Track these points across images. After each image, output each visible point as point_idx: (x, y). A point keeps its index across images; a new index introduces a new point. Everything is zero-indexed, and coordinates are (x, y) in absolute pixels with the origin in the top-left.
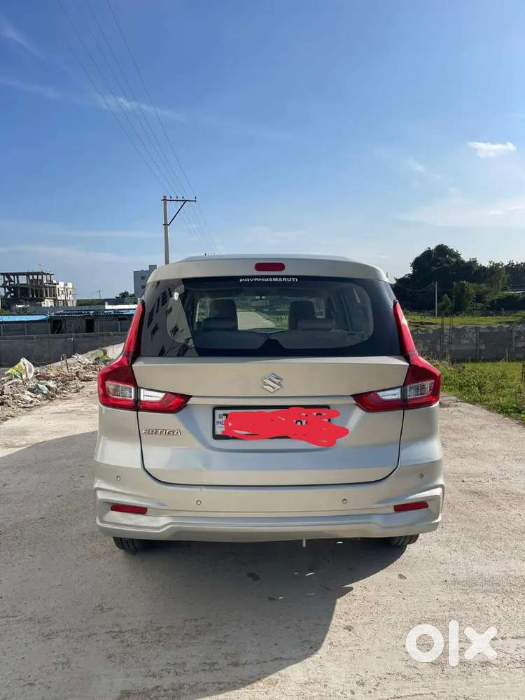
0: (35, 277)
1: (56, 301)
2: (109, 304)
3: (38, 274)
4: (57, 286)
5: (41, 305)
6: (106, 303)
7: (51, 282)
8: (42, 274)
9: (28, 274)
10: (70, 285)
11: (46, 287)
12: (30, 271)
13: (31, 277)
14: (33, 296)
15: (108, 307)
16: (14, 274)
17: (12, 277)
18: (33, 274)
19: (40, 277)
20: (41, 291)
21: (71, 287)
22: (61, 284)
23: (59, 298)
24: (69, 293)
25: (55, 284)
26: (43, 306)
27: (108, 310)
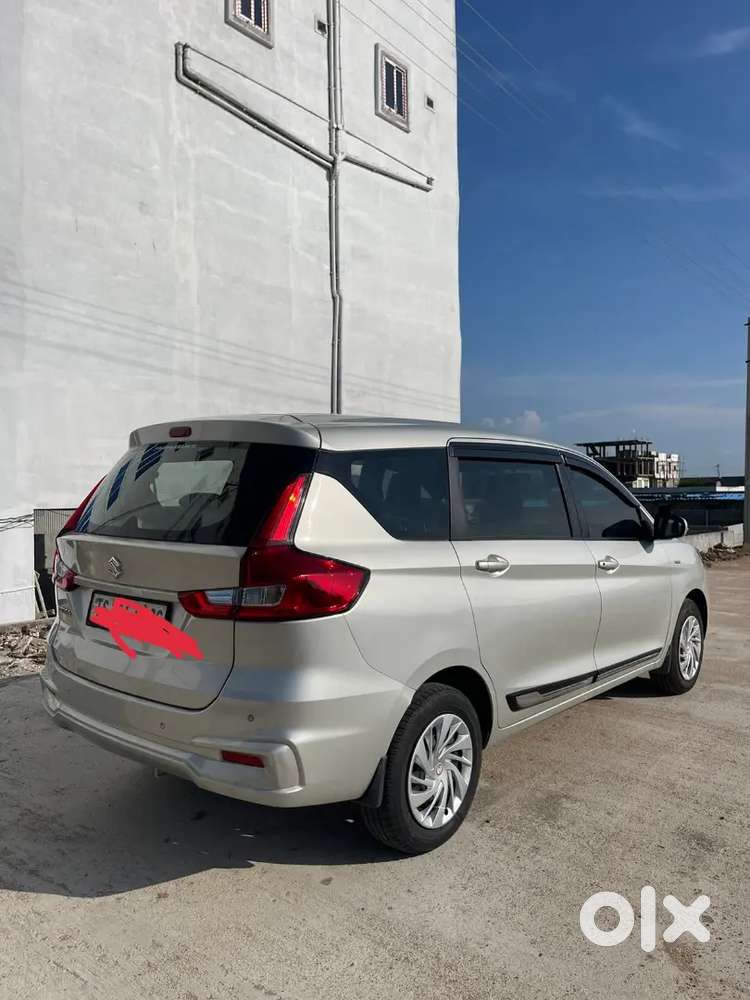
0: (627, 447)
1: (653, 479)
2: (723, 485)
3: (630, 443)
4: (656, 459)
5: (631, 485)
6: (719, 483)
7: (648, 454)
8: (636, 442)
9: (617, 444)
10: (675, 458)
11: (640, 461)
12: (621, 440)
13: (621, 448)
14: (622, 473)
15: (719, 489)
16: (599, 445)
17: (597, 448)
18: (624, 443)
19: (633, 447)
20: (634, 467)
21: (676, 460)
22: (662, 457)
23: (657, 476)
24: (672, 468)
25: (653, 456)
26: (634, 486)
27: (719, 493)
